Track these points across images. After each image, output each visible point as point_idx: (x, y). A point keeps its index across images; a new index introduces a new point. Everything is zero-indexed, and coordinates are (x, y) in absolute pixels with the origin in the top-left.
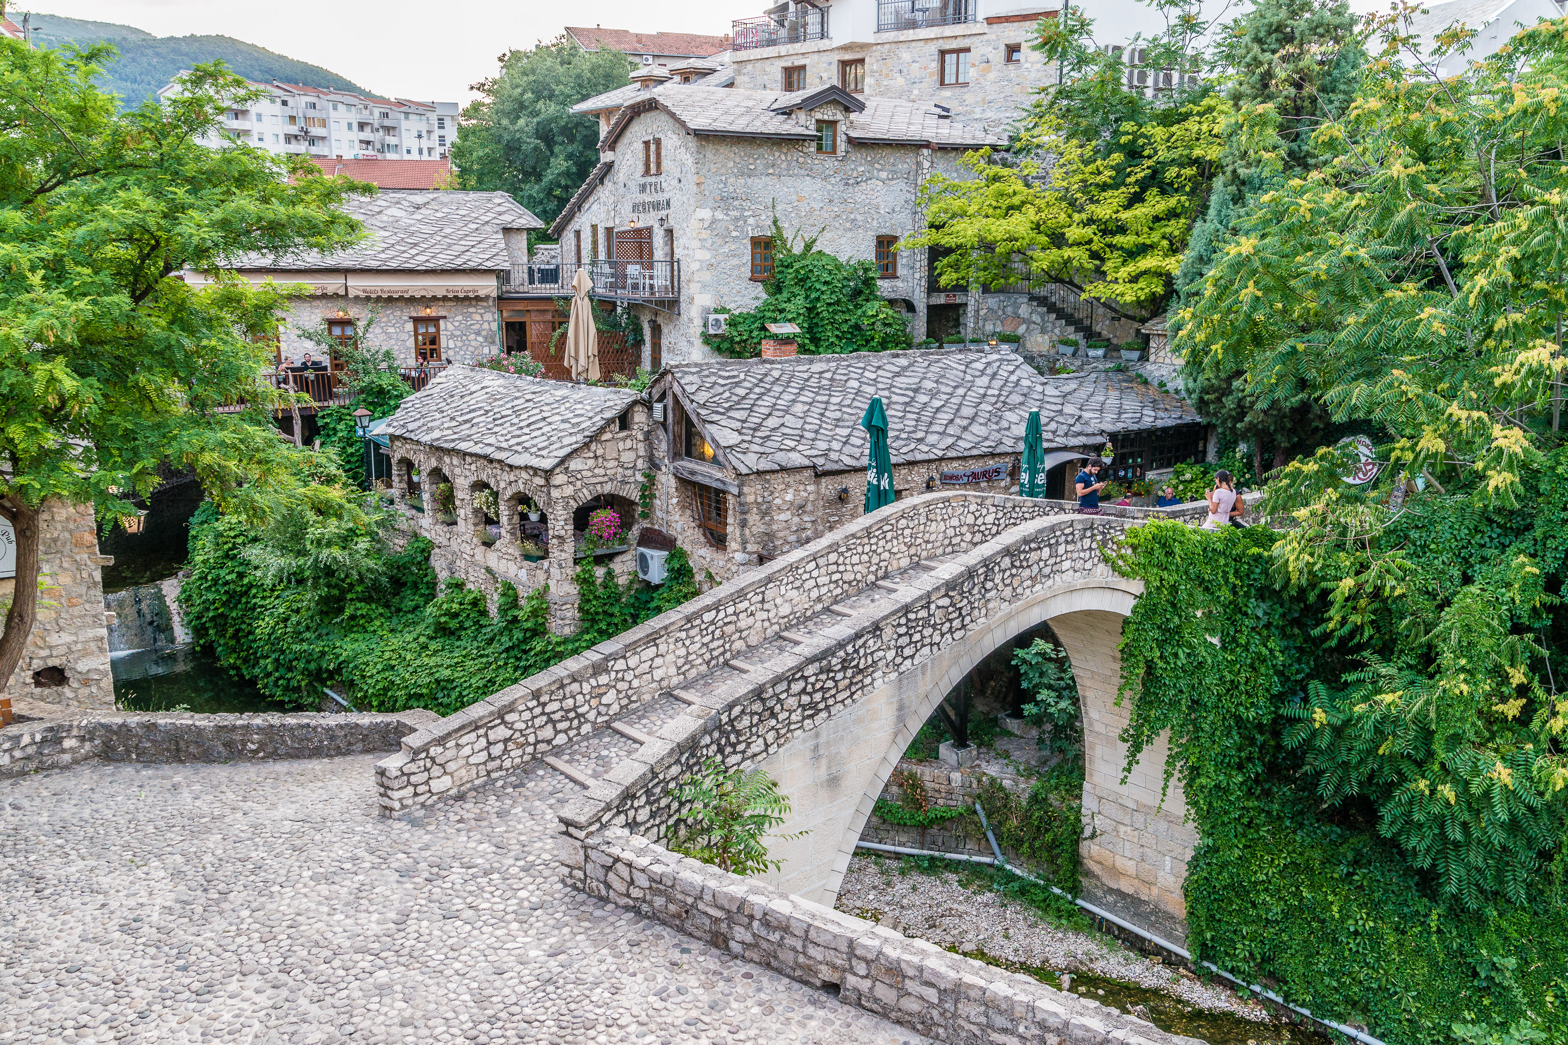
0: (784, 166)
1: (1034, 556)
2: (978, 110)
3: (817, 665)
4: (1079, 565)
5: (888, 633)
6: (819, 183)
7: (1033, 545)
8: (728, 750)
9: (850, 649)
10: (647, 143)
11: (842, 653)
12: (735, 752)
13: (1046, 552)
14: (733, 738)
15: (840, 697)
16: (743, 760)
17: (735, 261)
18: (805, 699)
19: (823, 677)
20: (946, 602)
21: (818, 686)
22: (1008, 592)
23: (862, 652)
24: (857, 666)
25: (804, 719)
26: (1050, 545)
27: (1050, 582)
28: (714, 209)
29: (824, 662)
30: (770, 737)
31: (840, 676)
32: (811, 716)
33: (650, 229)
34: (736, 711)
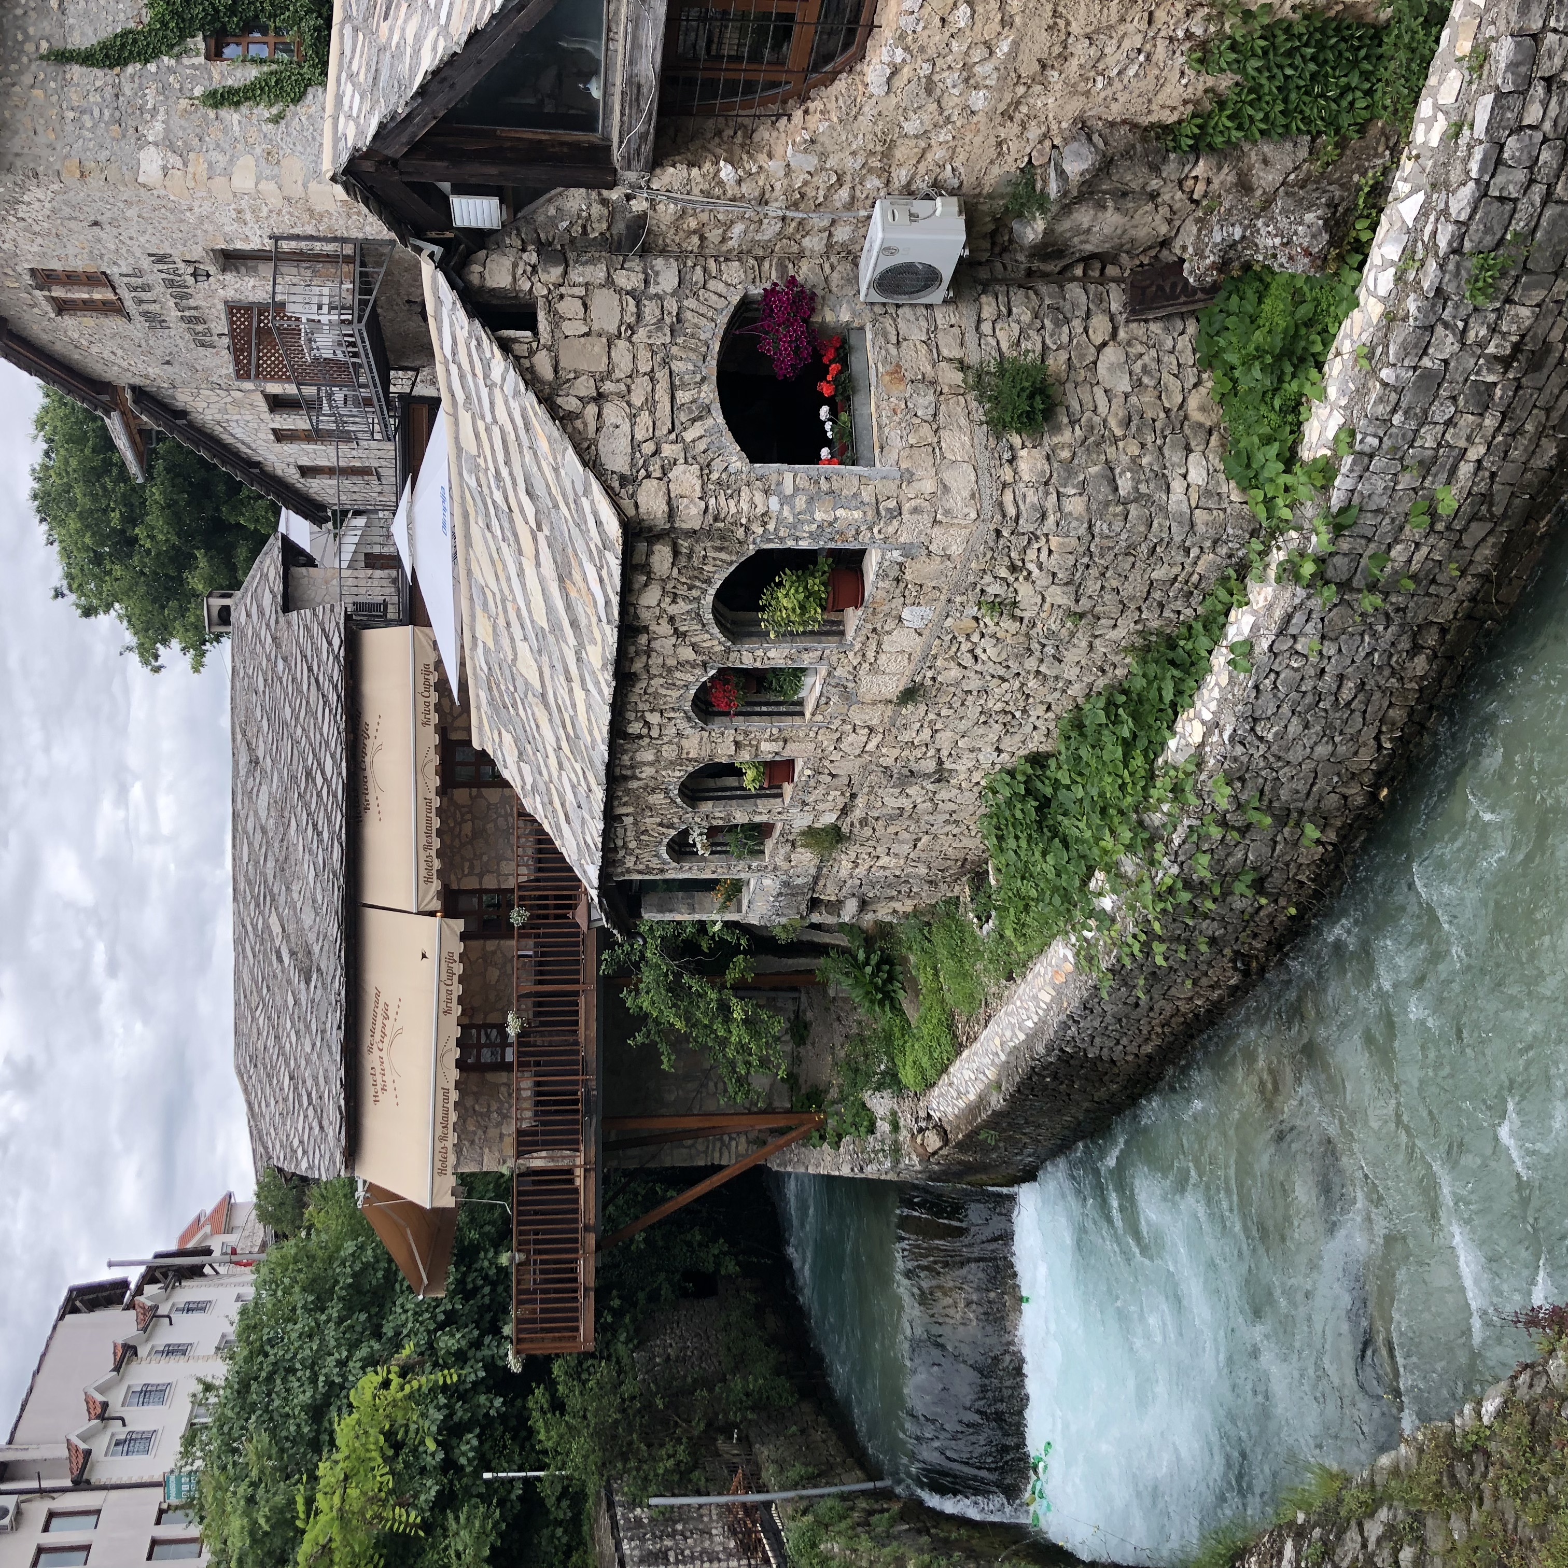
10: (62, 307)
28: (141, 141)
33: (233, 309)
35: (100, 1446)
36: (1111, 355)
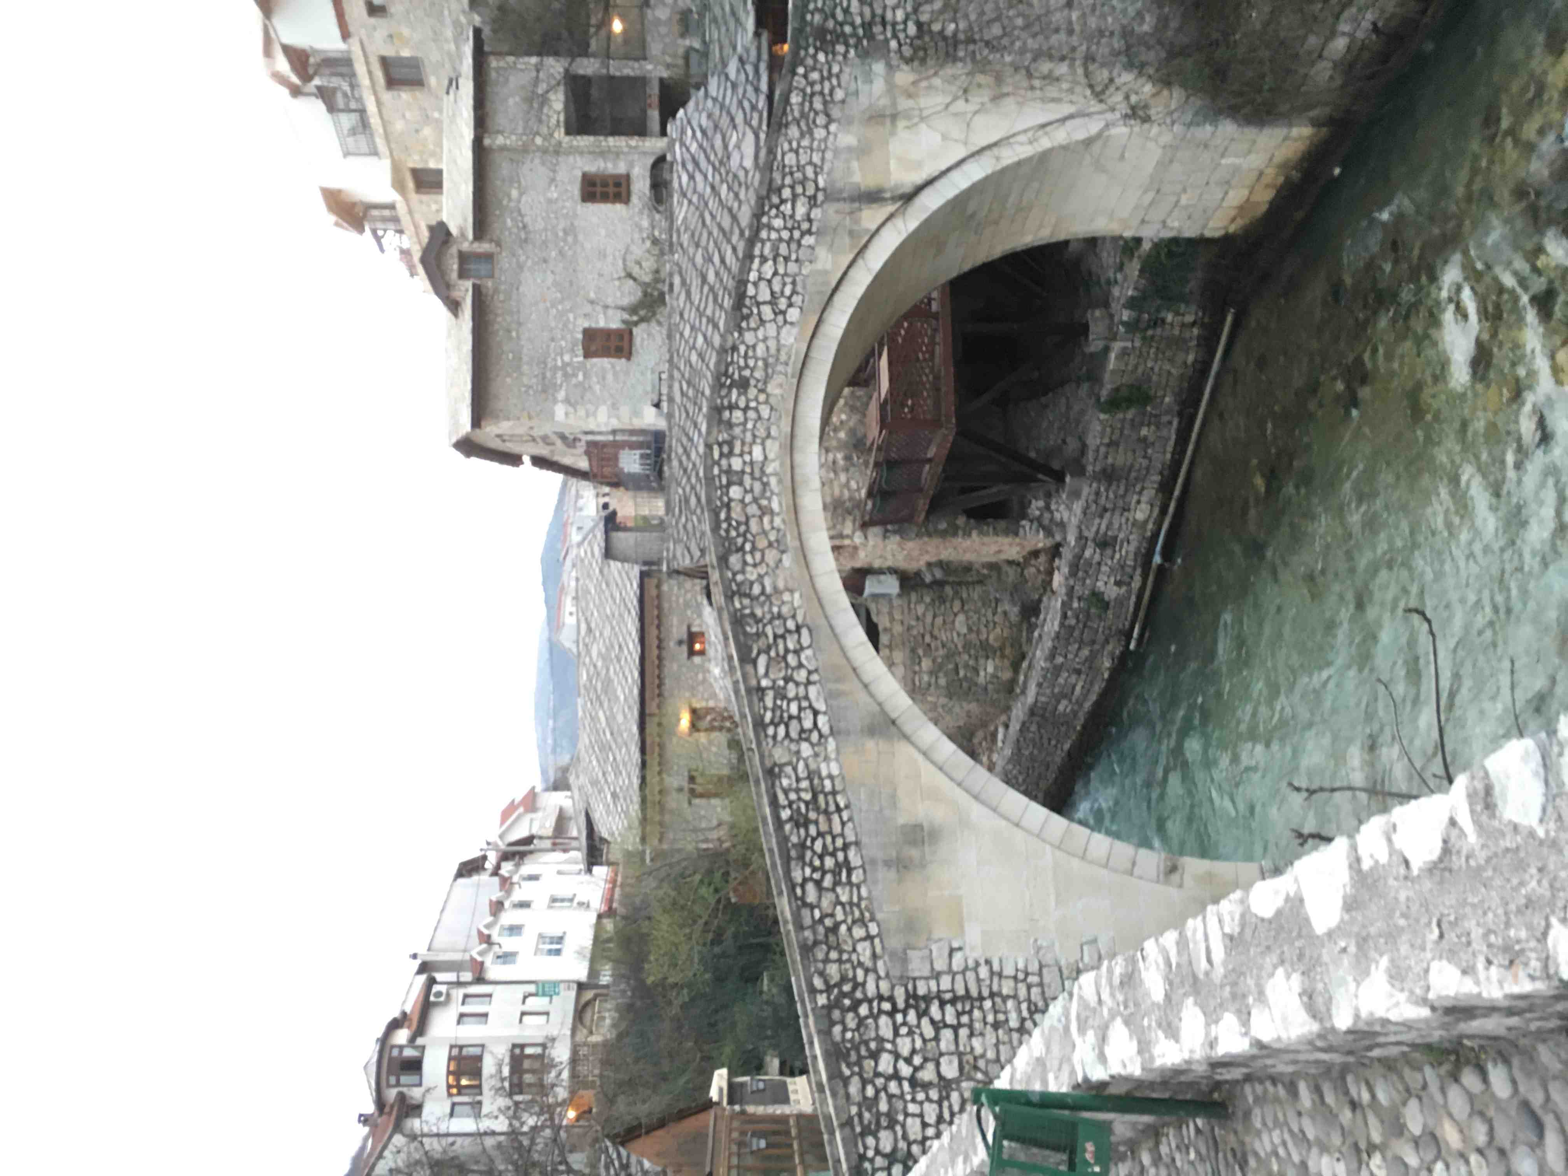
0: (508, 319)
1: (737, 513)
2: (446, 47)
3: (793, 864)
4: (761, 432)
5: (780, 755)
6: (526, 275)
7: (723, 516)
8: (859, 995)
9: (785, 814)
11: (788, 827)
12: (864, 984)
13: (735, 492)
14: (847, 988)
15: (837, 828)
16: (875, 971)
17: (610, 377)
18: (828, 881)
19: (809, 854)
20: (762, 661)
21: (817, 863)
22: (771, 556)
23: (793, 796)
24: (807, 803)
25: (849, 883)
26: (729, 484)
27: (773, 481)
28: (555, 401)
29: (793, 853)
30: (858, 932)
31: (813, 830)
32: (850, 871)
33: (587, 441)
34: (818, 983)
35: (488, 960)
36: (961, 618)
